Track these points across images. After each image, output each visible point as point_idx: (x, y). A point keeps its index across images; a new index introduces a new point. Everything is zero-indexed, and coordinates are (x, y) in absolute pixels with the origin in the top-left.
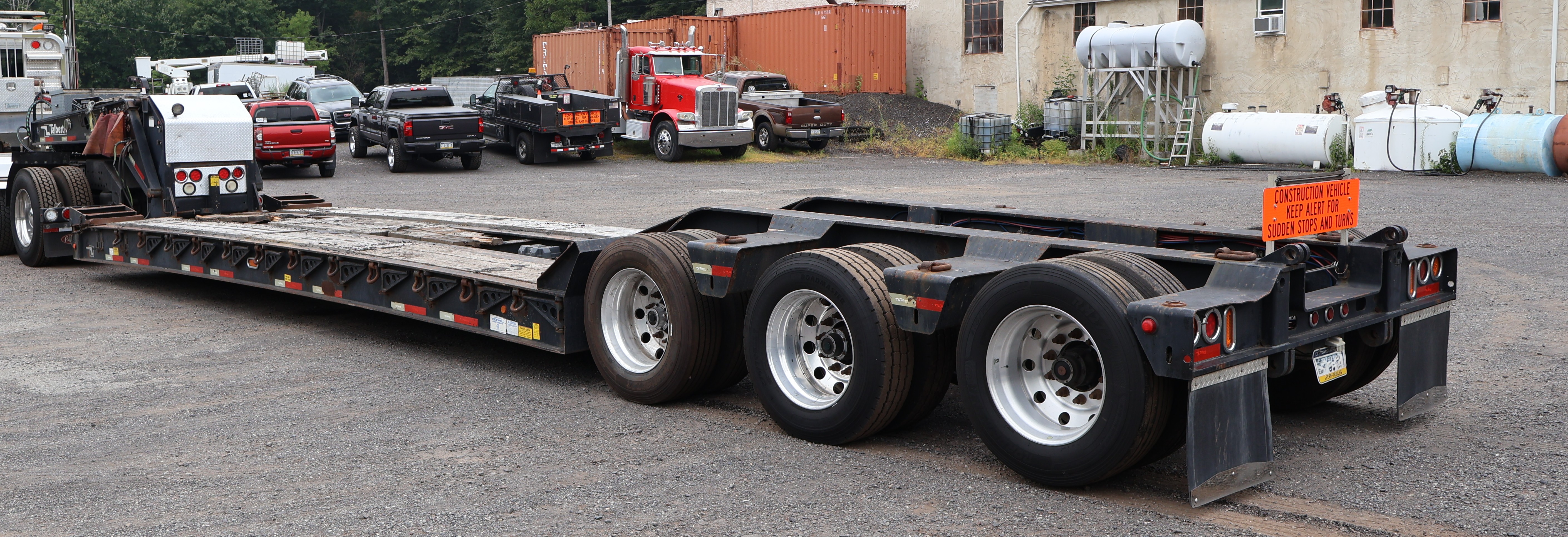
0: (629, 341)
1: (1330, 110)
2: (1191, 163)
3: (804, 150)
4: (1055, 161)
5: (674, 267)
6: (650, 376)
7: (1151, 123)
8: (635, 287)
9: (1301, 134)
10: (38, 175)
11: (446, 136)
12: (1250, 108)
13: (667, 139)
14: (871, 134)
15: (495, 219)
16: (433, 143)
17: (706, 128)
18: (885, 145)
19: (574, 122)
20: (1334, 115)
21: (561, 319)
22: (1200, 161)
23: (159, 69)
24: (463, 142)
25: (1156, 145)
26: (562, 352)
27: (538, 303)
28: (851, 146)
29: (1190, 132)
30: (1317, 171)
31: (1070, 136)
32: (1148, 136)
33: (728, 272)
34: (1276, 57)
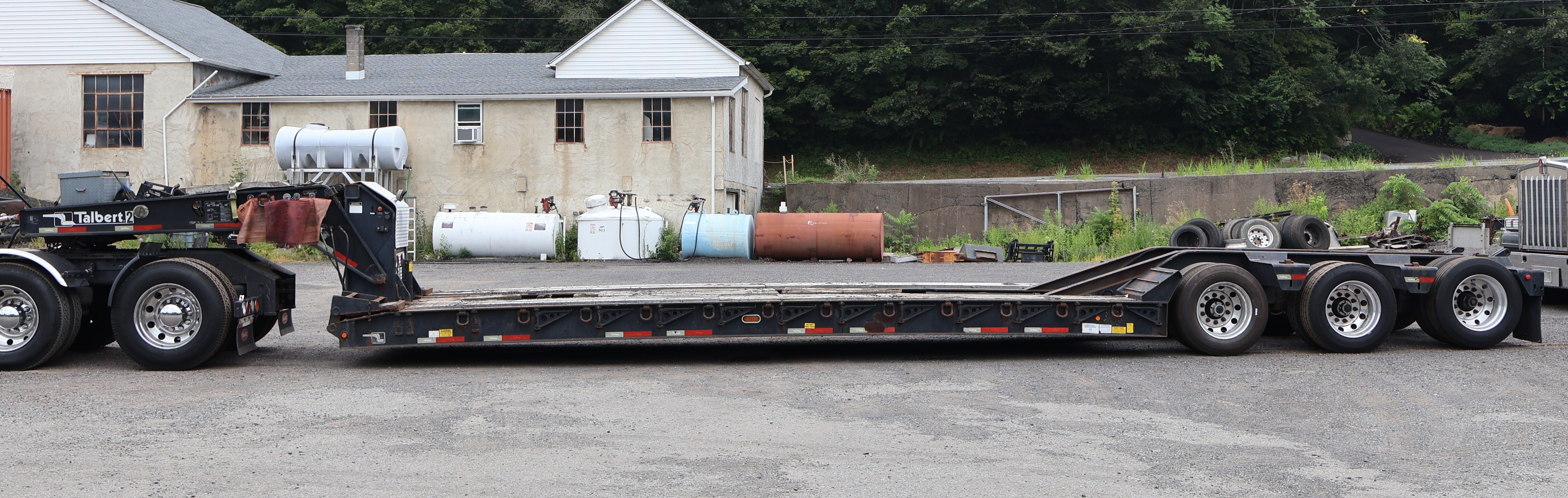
1: (547, 210)
9: (531, 231)
12: (471, 208)
20: (552, 214)
26: (1164, 336)
27: (1139, 310)
29: (414, 230)
30: (543, 261)
33: (1303, 277)
34: (475, 164)
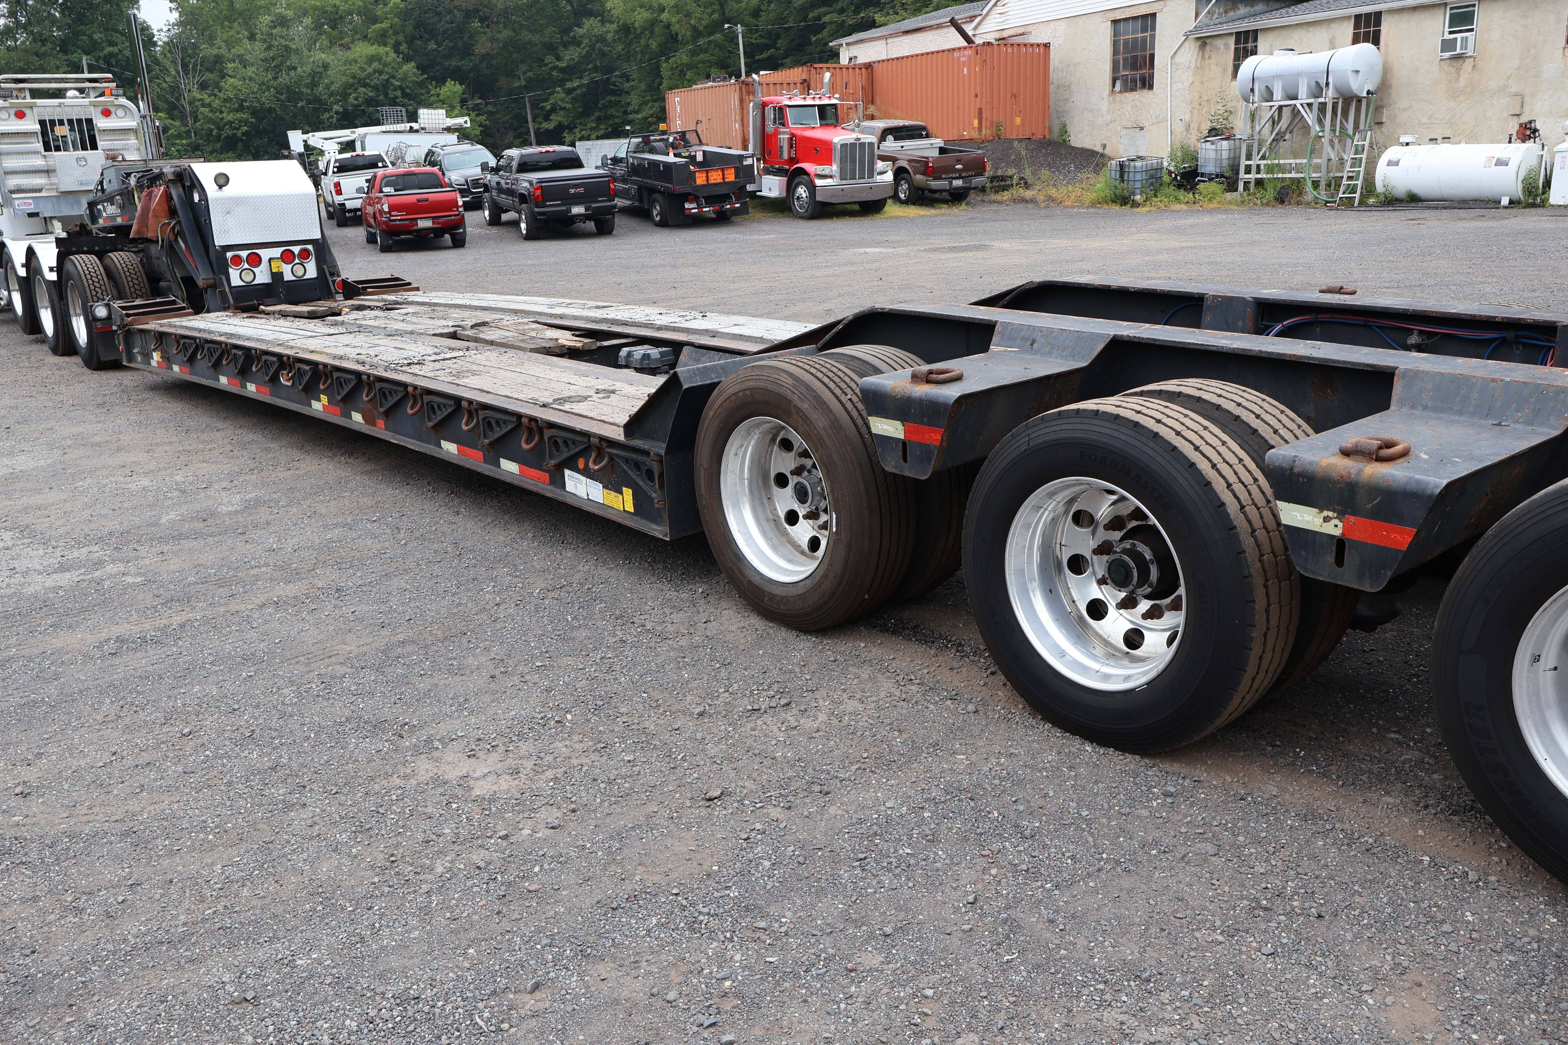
0: (766, 525)
1: (1524, 138)
2: (1362, 203)
3: (945, 202)
4: (1212, 206)
5: (836, 419)
6: (801, 590)
7: (1319, 161)
8: (773, 440)
9: (1490, 167)
10: (83, 265)
11: (577, 200)
12: (1431, 140)
13: (804, 195)
14: (1014, 182)
15: (598, 307)
16: (564, 208)
17: (844, 182)
18: (1028, 194)
19: (707, 180)
20: (1529, 144)
21: (661, 487)
22: (1371, 201)
23: (311, 142)
24: (593, 205)
25: (1323, 184)
26: (665, 535)
27: (627, 460)
28: (993, 197)
29: (1362, 169)
30: (1505, 207)
31: (1226, 178)
32: (1314, 175)
33: (934, 437)
34: (1462, 82)
